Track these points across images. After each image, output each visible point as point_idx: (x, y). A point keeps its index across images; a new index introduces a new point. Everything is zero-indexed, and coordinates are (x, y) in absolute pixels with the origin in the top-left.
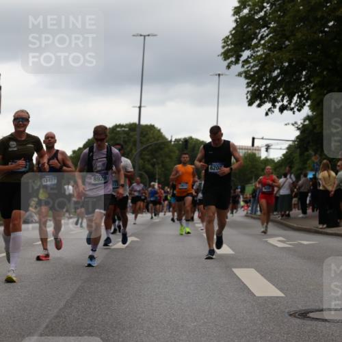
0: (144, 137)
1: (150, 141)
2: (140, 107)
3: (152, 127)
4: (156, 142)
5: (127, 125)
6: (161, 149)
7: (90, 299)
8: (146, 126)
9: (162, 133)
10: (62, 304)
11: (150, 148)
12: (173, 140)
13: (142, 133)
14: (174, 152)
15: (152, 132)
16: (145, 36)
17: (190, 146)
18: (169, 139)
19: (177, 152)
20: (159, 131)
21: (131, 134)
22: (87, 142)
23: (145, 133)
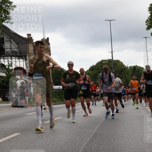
0: (115, 65)
1: (118, 67)
2: (112, 52)
3: (118, 61)
4: (121, 68)
5: (107, 60)
6: (124, 71)
7: (101, 138)
8: (116, 60)
9: (123, 64)
10: (89, 140)
11: (119, 70)
12: (129, 67)
13: (114, 64)
14: (130, 72)
15: (118, 63)
16: (110, 21)
17: (137, 70)
18: (127, 66)
19: (131, 72)
20: (122, 63)
21: (110, 64)
22: (90, 68)
23: (115, 64)
